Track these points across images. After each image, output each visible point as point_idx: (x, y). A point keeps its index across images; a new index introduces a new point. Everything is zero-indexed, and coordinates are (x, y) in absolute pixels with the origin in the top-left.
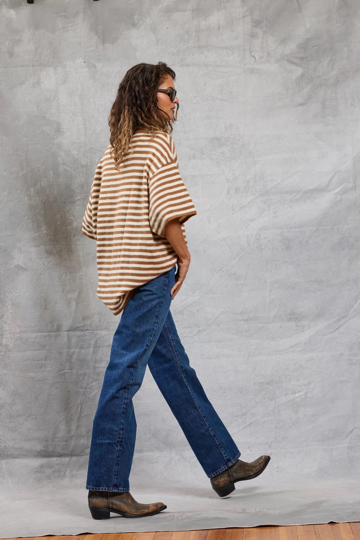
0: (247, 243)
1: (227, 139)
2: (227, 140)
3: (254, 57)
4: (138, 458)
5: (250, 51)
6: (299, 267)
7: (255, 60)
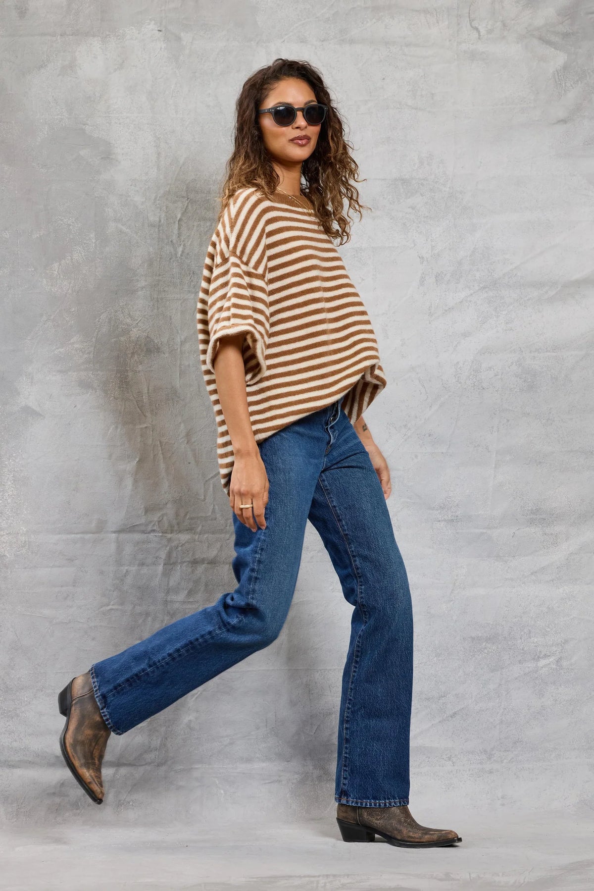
0: (455, 378)
1: (422, 181)
2: (422, 184)
3: (477, 29)
4: (244, 773)
5: (469, 18)
6: (552, 424)
7: (479, 35)
